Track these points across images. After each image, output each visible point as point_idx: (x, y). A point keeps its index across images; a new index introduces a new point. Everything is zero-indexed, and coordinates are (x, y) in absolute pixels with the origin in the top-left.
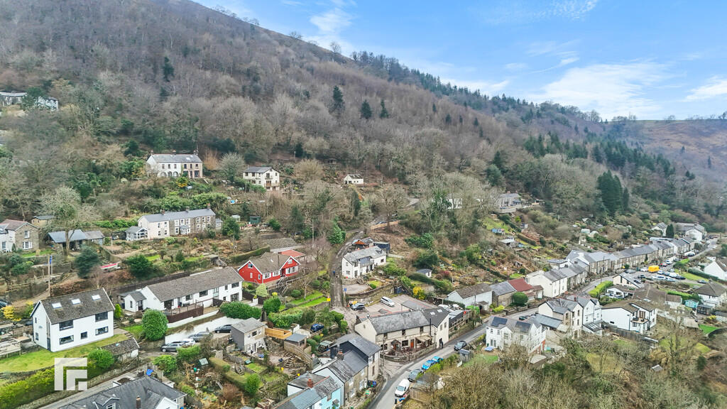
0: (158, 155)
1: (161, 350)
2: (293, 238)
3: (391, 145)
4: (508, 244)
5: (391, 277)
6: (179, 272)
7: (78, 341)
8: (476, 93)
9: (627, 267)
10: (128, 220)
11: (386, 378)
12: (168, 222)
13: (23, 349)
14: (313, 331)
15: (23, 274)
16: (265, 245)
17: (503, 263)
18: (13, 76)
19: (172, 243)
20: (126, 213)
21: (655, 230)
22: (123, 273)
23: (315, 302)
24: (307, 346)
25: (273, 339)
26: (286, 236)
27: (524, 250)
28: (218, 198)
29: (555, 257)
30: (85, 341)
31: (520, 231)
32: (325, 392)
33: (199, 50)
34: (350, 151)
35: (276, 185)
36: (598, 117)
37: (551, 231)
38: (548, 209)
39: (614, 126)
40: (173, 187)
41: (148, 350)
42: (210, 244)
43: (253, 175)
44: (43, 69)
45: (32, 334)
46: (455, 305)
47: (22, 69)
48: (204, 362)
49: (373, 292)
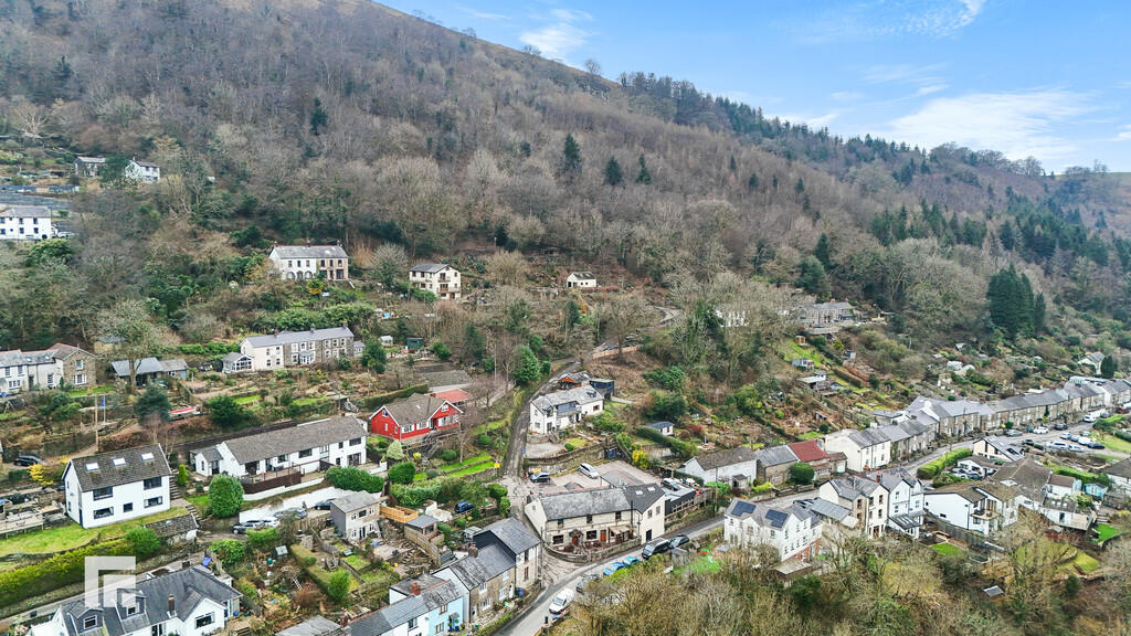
0: (283, 248)
1: (232, 530)
2: (467, 371)
3: (642, 227)
4: (812, 385)
5: (603, 434)
6: (283, 421)
7: (119, 515)
8: (820, 134)
9: (1009, 426)
10: (230, 342)
11: (546, 584)
12: (281, 347)
13: (48, 523)
14: (457, 510)
15: (66, 419)
16: (423, 381)
17: (796, 414)
18: (102, 134)
19: (283, 377)
20: (228, 332)
21: (1084, 364)
22: (201, 422)
23: (475, 469)
24: (438, 534)
25: (391, 521)
26: (458, 367)
27: (839, 395)
28: (362, 310)
29: (890, 406)
30: (129, 515)
31: (841, 364)
32: (438, 602)
33: (369, 85)
34: (578, 236)
35: (454, 290)
36: (1039, 169)
37: (893, 364)
38: (896, 328)
39: (1066, 184)
40: (302, 293)
41: (214, 531)
42: (341, 379)
43: (423, 276)
44: (141, 123)
45: (64, 503)
46: (689, 480)
47: (114, 122)
48: (282, 550)
49: (568, 456)
